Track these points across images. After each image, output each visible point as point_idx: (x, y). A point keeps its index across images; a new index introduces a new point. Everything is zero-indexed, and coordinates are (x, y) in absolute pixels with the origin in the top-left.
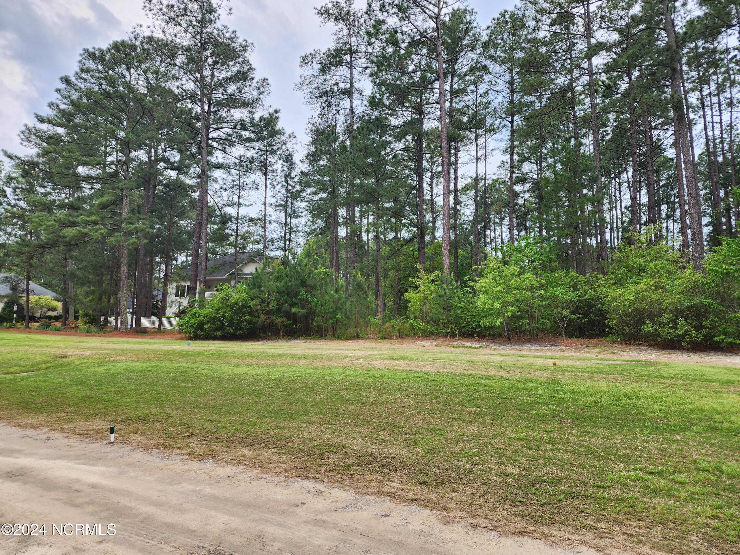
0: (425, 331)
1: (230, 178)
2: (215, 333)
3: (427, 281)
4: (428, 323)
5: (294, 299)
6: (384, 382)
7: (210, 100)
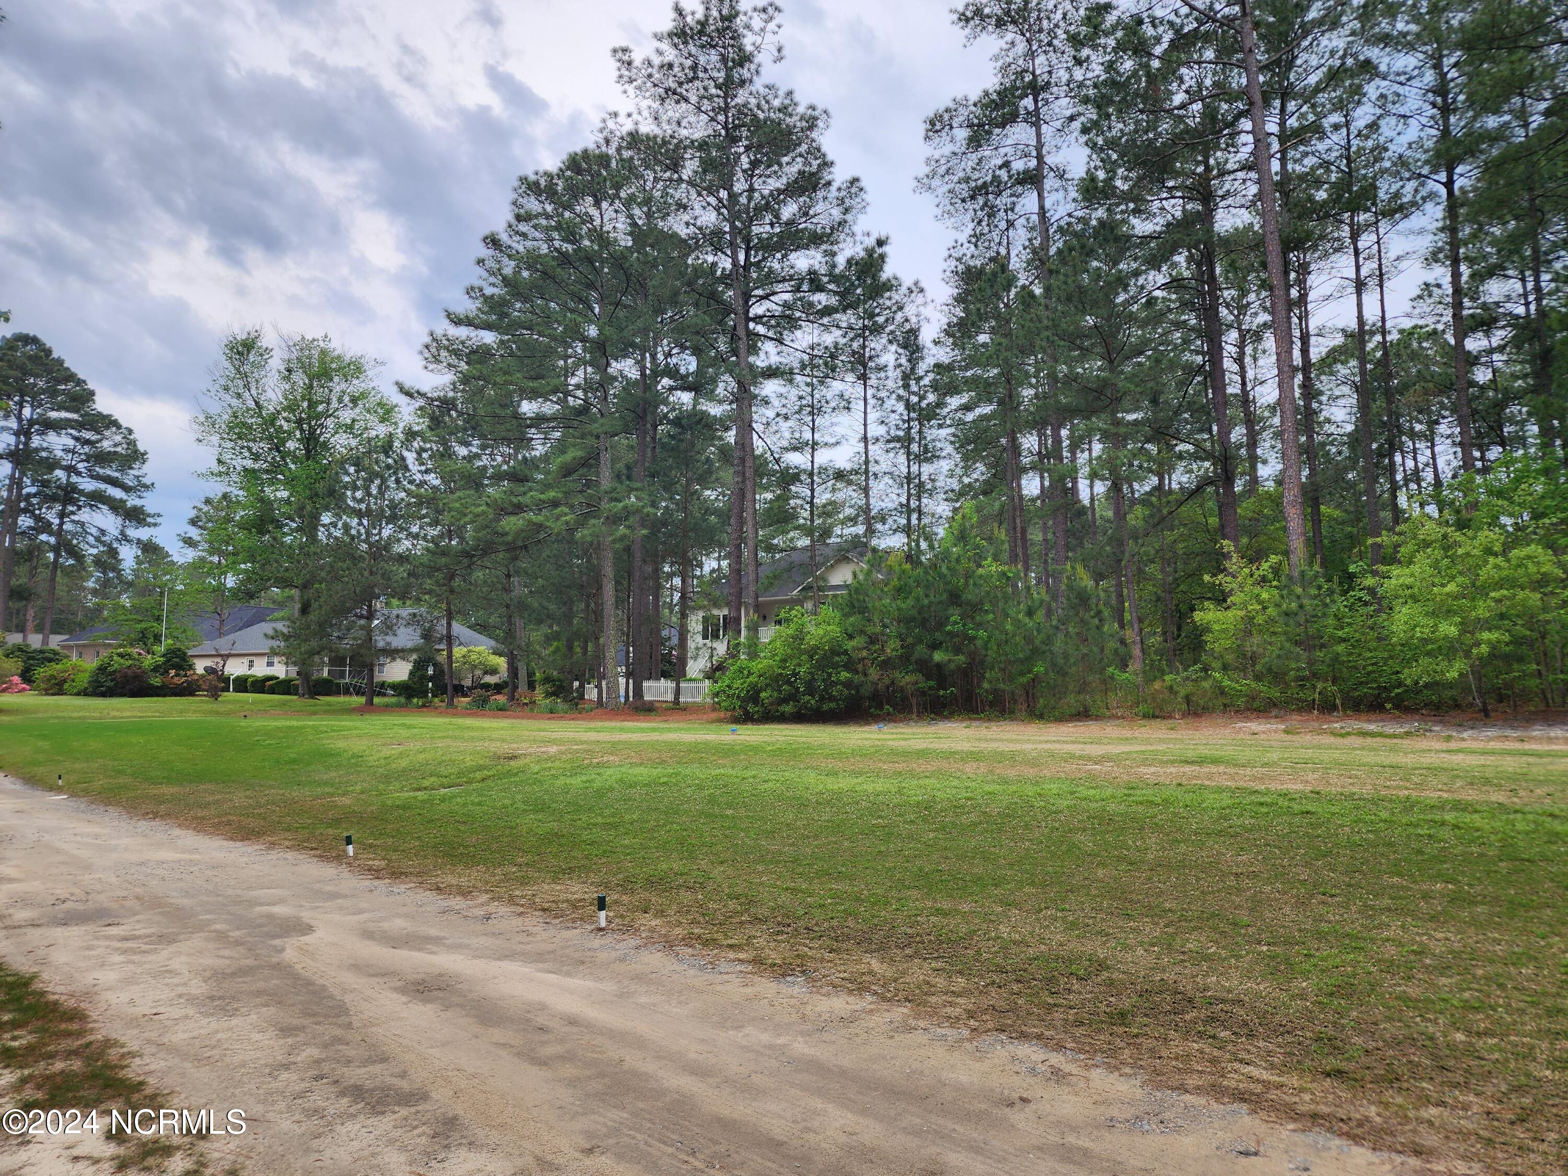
0: (1254, 699)
1: (793, 393)
2: (781, 709)
3: (1250, 581)
4: (1258, 678)
5: (938, 634)
6: (1175, 815)
7: (747, 240)
